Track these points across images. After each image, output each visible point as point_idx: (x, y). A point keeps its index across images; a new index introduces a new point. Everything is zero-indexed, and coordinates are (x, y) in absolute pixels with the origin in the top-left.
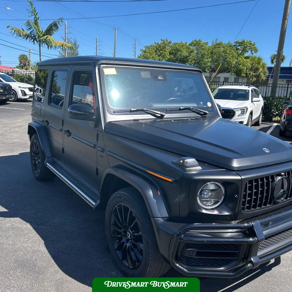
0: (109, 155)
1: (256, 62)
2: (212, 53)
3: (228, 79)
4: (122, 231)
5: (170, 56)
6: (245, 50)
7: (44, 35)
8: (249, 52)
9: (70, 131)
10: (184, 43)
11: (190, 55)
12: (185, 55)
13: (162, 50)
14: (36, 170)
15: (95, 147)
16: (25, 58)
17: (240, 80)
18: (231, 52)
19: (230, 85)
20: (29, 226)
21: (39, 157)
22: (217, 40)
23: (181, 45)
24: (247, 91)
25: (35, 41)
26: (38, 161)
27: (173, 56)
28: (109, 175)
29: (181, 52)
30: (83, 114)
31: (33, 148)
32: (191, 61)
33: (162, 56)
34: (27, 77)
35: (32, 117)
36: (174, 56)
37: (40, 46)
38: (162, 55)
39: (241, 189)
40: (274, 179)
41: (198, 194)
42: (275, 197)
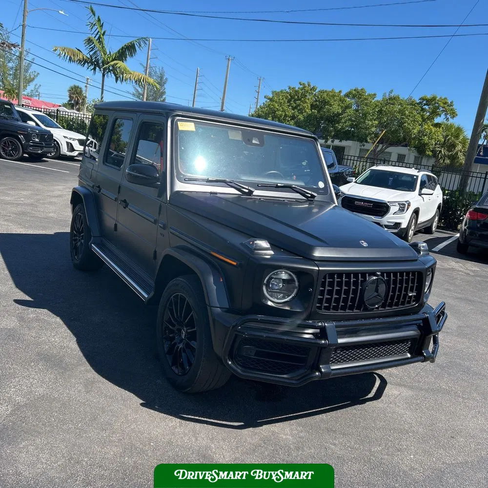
0: (171, 233)
1: (452, 134)
2: (381, 113)
3: (405, 158)
4: (175, 329)
5: (311, 110)
6: (436, 112)
7: (113, 60)
8: (443, 116)
9: (128, 201)
10: (337, 91)
11: (344, 112)
12: (336, 111)
13: (300, 100)
14: (76, 255)
15: (155, 222)
16: (79, 91)
17: (424, 161)
18: (411, 113)
19: (392, 165)
20: (58, 319)
21: (82, 236)
22: (391, 92)
23: (331, 94)
24: (415, 177)
25: (97, 68)
26: (81, 243)
27: (316, 111)
28: (167, 257)
29: (331, 105)
30: (145, 178)
31: (76, 223)
32: (345, 122)
33: (299, 110)
34: (78, 123)
35: (79, 181)
36: (319, 112)
37: (104, 75)
38: (299, 108)
39: (317, 282)
40: (365, 278)
41: (265, 282)
42: (366, 301)
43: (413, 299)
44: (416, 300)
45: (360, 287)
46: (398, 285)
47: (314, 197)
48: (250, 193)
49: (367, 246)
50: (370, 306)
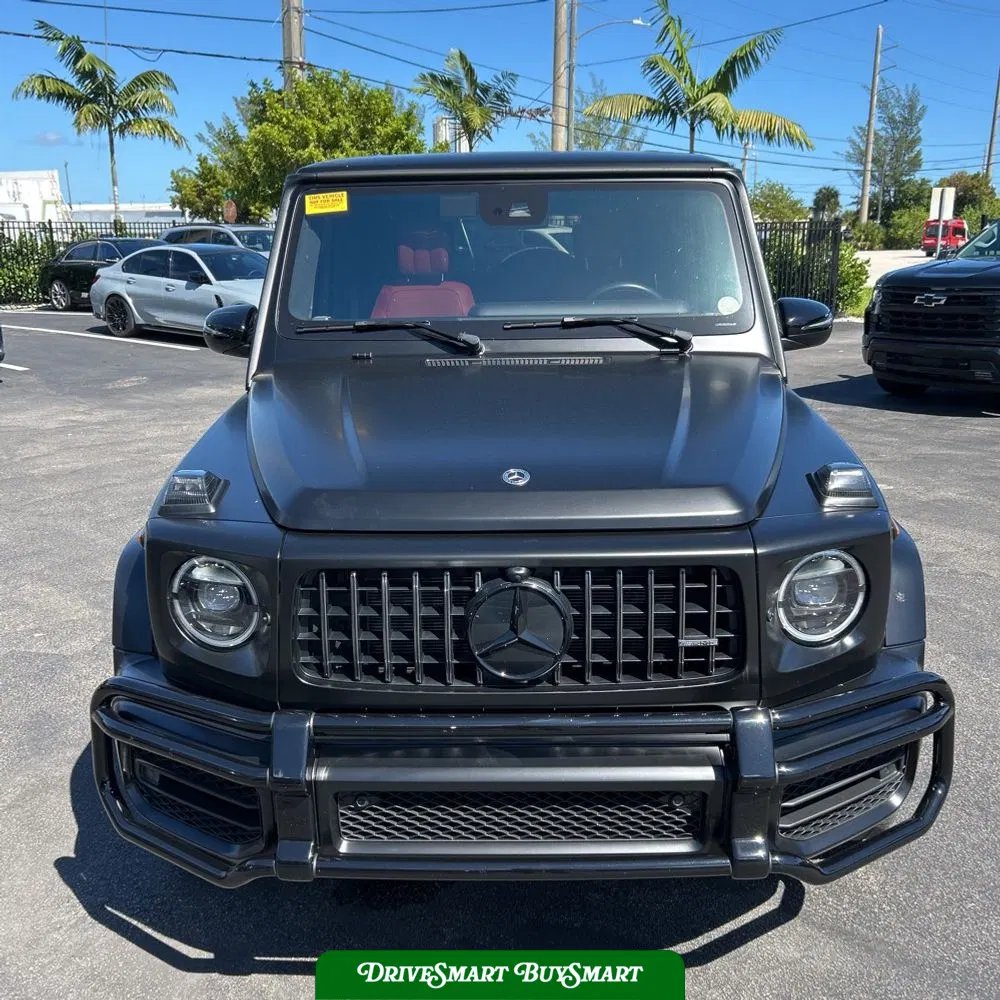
7: (708, 93)
37: (692, 129)
39: (278, 597)
40: (473, 586)
41: (175, 590)
42: (481, 656)
43: (716, 658)
44: (738, 664)
45: (452, 611)
46: (623, 610)
47: (684, 344)
48: (471, 350)
49: (521, 483)
50: (503, 674)
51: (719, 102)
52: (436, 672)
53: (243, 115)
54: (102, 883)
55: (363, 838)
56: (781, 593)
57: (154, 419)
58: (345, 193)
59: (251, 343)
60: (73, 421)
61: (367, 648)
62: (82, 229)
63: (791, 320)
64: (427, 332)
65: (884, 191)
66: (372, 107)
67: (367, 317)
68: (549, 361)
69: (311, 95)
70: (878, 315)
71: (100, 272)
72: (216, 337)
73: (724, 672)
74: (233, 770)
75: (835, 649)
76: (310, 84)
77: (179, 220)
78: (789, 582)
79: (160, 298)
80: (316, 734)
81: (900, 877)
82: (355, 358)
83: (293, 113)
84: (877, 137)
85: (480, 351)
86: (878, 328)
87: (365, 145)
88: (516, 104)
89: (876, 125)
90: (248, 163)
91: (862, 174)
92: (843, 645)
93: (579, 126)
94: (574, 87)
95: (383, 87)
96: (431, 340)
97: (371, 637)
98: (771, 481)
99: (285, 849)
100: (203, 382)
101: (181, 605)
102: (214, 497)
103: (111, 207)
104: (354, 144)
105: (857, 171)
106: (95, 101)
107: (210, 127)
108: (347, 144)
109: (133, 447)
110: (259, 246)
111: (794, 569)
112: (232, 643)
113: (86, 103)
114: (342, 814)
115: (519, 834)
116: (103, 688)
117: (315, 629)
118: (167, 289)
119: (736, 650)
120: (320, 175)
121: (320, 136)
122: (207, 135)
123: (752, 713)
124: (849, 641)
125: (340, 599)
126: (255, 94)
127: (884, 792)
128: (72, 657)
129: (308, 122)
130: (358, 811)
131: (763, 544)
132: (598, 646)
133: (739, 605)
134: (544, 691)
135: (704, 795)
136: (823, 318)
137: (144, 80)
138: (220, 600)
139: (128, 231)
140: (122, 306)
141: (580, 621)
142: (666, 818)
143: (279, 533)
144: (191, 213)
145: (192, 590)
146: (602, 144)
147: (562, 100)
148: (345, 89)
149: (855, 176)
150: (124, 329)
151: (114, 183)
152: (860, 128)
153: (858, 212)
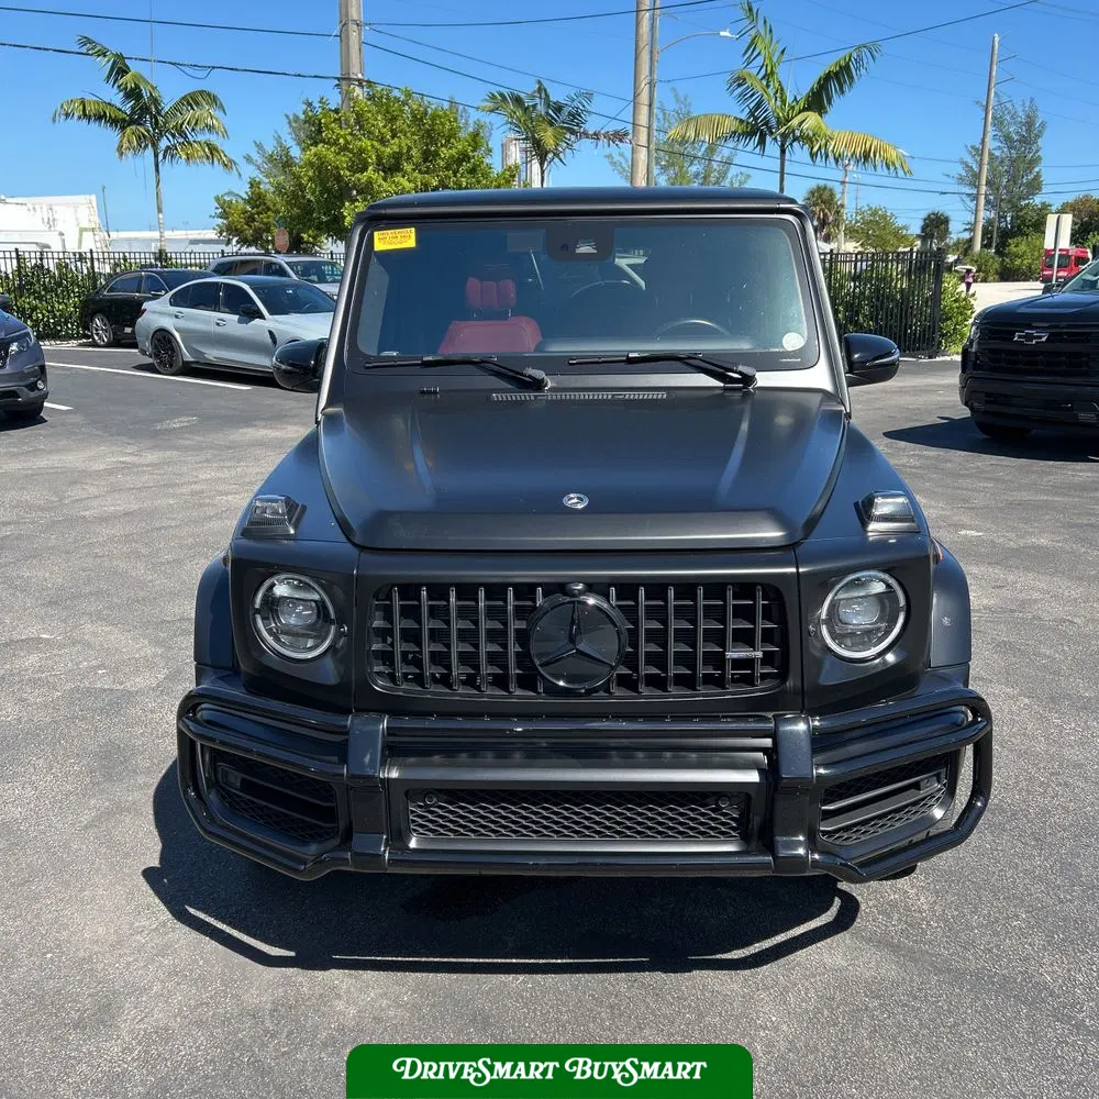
7: (800, 112)
16: (826, 195)
25: (767, 137)
37: (783, 152)
39: (354, 609)
40: (534, 600)
41: (257, 606)
42: (542, 665)
43: (760, 670)
44: (783, 676)
45: (515, 625)
46: (673, 625)
47: (748, 380)
48: (537, 385)
49: (580, 506)
50: (561, 683)
51: (812, 120)
52: (501, 681)
53: (296, 135)
54: (180, 894)
55: (432, 835)
56: (824, 612)
57: (207, 461)
58: (413, 229)
59: (321, 377)
60: (124, 463)
61: (437, 658)
62: (125, 260)
63: (856, 356)
64: (496, 368)
65: (1000, 217)
66: (436, 127)
67: (434, 353)
68: (613, 395)
69: (370, 115)
70: (976, 353)
71: (145, 306)
72: (285, 372)
73: (768, 683)
74: (313, 767)
75: (877, 665)
76: (369, 103)
77: (227, 249)
78: (832, 601)
79: (210, 332)
80: (389, 734)
81: (949, 898)
82: (423, 392)
83: (351, 134)
84: (992, 156)
85: (546, 385)
86: (976, 367)
87: (428, 167)
88: (592, 125)
89: (991, 144)
90: (302, 187)
91: (975, 198)
92: (885, 661)
93: (661, 147)
94: (656, 105)
95: (446, 105)
96: (498, 374)
97: (440, 648)
98: (819, 507)
99: (360, 842)
100: (257, 423)
101: (263, 619)
102: (294, 519)
103: (156, 235)
104: (417, 167)
105: (969, 195)
106: (138, 122)
107: (259, 146)
108: (408, 167)
109: (186, 490)
110: (315, 278)
111: (837, 587)
112: (310, 655)
113: (129, 125)
114: (413, 812)
115: (577, 832)
116: (189, 697)
117: (389, 640)
118: (218, 324)
119: (780, 662)
120: (389, 211)
121: (379, 158)
122: (255, 156)
123: (794, 721)
124: (890, 658)
125: (411, 612)
126: (310, 114)
127: (925, 804)
128: (137, 692)
129: (366, 143)
130: (426, 808)
131: (806, 563)
132: (652, 659)
133: (783, 621)
134: (600, 699)
135: (748, 797)
136: (890, 354)
137: (191, 100)
138: (299, 615)
139: (174, 261)
140: (170, 342)
141: (634, 634)
142: (713, 819)
143: (355, 552)
144: (238, 242)
145: (272, 605)
146: (686, 164)
147: (643, 119)
148: (407, 108)
149: (968, 200)
150: (171, 366)
151: (160, 211)
152: (972, 147)
153: (971, 240)
